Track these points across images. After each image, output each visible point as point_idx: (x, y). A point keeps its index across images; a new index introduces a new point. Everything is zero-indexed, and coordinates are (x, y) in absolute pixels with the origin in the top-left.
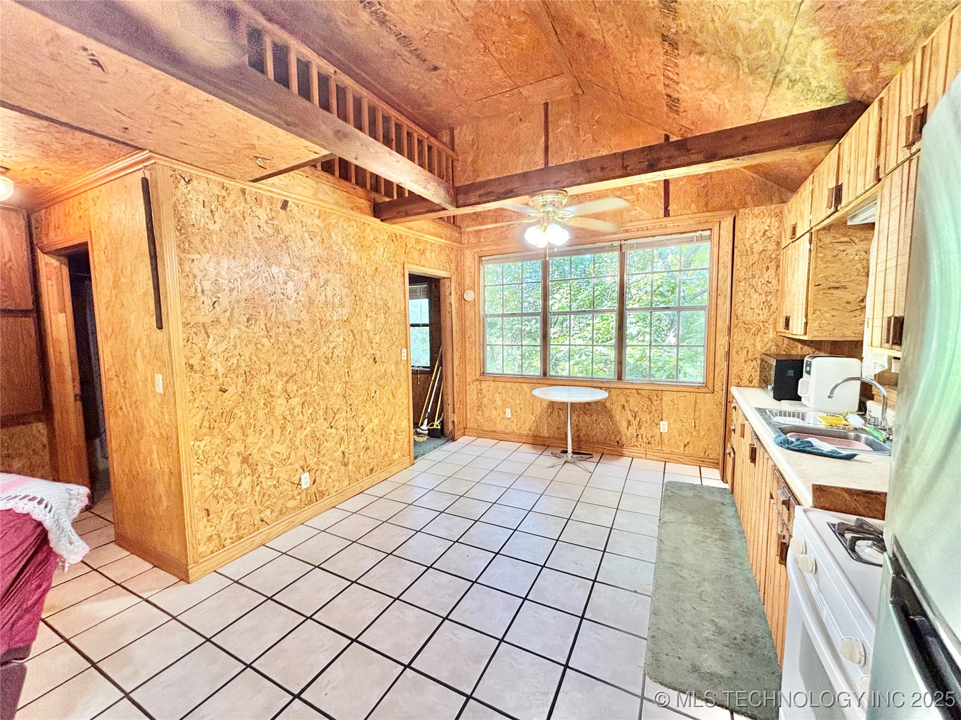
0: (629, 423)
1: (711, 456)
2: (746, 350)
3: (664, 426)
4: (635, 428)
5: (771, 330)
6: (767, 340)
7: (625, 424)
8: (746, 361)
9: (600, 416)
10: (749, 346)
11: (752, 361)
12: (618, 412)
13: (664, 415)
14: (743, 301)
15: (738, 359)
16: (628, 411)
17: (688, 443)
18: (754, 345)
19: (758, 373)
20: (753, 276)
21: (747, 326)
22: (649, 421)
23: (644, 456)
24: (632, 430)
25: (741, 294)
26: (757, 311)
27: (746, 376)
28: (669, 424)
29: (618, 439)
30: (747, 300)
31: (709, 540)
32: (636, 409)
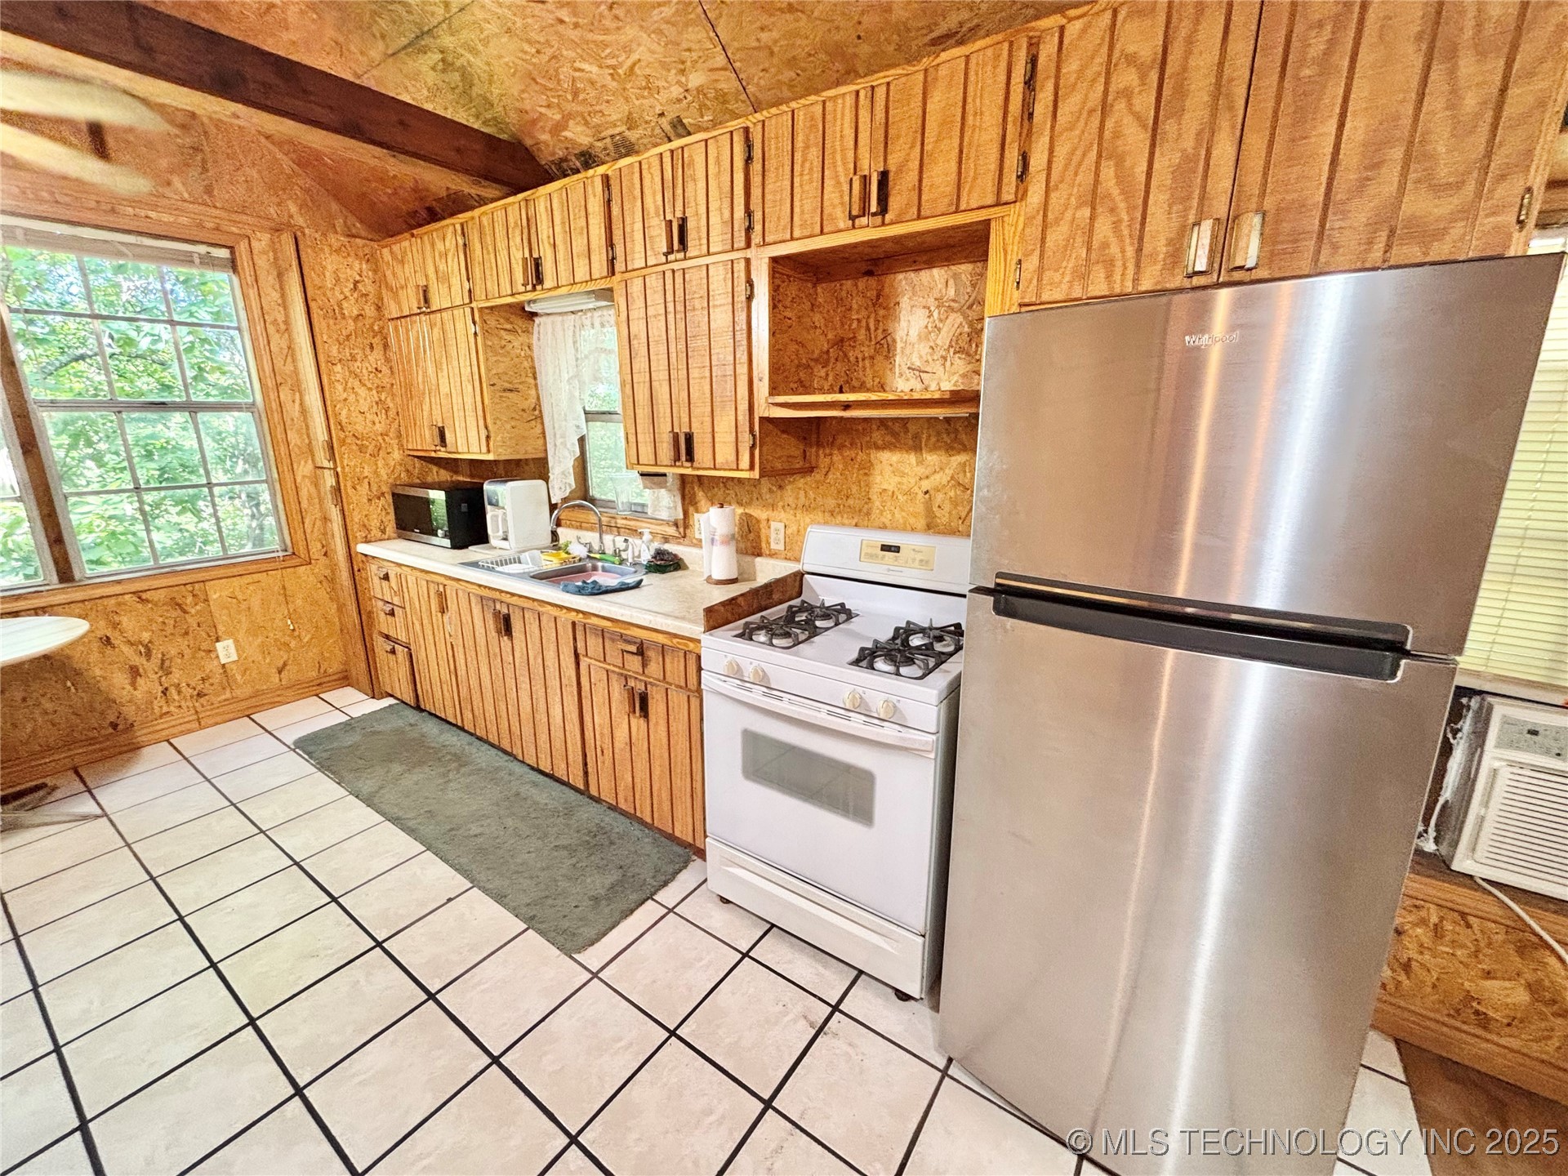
0: (135, 672)
1: (330, 671)
2: (366, 480)
3: (226, 651)
4: (155, 677)
5: (396, 447)
6: (392, 463)
7: (120, 679)
8: (370, 500)
9: (35, 686)
10: (370, 475)
11: (379, 498)
12: (94, 657)
13: (221, 628)
14: (345, 400)
15: (357, 497)
16: (125, 649)
17: (285, 665)
18: (376, 472)
19: (392, 516)
20: (353, 358)
21: (359, 442)
22: (187, 652)
23: (195, 725)
24: (148, 685)
25: (340, 388)
26: (370, 417)
27: (374, 523)
28: (236, 642)
29: (112, 718)
30: (352, 398)
31: (451, 776)
32: (146, 636)
